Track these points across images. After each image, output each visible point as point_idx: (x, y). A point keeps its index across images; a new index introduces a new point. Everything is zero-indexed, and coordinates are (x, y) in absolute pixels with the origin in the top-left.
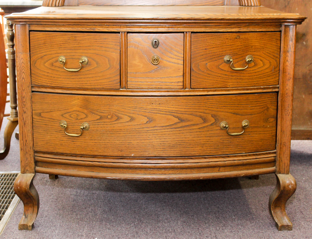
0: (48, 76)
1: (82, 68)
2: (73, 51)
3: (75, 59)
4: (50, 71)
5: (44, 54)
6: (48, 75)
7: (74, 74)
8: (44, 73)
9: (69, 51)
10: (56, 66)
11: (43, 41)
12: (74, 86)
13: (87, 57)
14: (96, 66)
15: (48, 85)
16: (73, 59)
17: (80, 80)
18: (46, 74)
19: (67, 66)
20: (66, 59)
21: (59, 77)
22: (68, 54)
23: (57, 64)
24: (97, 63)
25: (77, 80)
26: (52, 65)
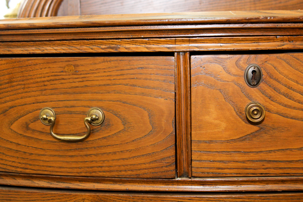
0: (17, 151)
1: (90, 133)
2: (72, 97)
3: (75, 113)
4: (21, 141)
5: (9, 104)
6: (18, 148)
7: (74, 146)
8: (9, 146)
9: (62, 97)
10: (34, 131)
11: (7, 77)
12: (74, 172)
13: (102, 108)
14: (121, 127)
15: (19, 170)
16: (71, 113)
17: (86, 159)
18: (14, 147)
19: (60, 130)
20: (56, 114)
21: (42, 152)
22: (61, 104)
23: (39, 126)
24: (125, 122)
25: (80, 159)
26: (27, 127)
